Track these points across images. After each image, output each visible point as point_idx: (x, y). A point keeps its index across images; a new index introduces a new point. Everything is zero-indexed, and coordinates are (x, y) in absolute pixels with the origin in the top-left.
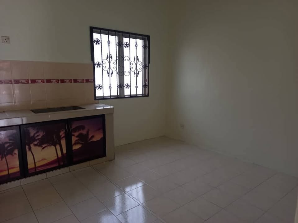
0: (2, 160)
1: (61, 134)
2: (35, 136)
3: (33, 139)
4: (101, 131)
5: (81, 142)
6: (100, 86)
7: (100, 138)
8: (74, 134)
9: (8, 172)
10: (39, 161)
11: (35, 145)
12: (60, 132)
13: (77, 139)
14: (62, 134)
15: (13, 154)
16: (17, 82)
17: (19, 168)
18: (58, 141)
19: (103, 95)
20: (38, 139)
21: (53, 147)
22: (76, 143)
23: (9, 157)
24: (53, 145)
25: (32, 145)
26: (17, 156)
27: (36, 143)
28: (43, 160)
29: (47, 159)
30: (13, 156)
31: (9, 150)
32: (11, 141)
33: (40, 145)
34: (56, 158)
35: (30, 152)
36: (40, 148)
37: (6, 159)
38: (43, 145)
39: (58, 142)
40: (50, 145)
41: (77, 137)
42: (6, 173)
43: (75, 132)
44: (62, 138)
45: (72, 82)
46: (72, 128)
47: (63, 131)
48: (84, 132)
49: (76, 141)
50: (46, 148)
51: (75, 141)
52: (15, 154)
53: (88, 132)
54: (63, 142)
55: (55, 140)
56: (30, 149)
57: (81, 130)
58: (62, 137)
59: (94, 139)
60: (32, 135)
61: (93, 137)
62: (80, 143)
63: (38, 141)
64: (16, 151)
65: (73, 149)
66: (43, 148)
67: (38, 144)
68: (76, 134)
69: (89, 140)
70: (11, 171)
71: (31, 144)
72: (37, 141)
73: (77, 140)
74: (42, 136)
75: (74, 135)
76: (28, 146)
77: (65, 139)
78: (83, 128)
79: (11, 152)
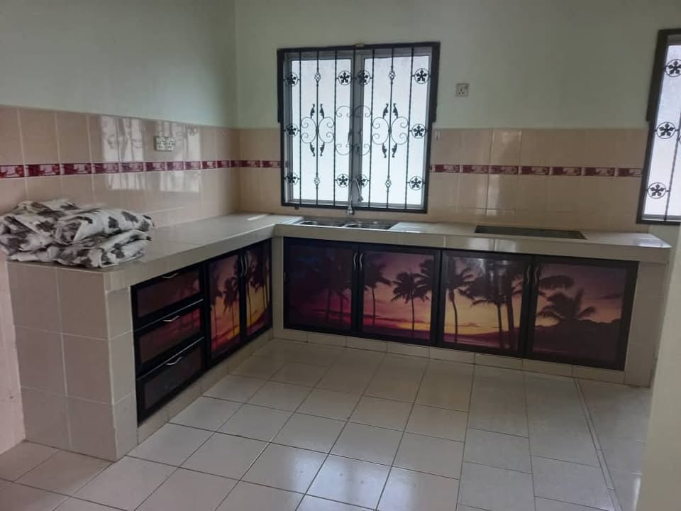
0: (406, 302)
1: (514, 284)
2: (464, 275)
3: (459, 281)
4: (619, 302)
5: (558, 315)
6: (661, 186)
7: (613, 319)
8: (544, 291)
9: (413, 326)
10: (464, 326)
11: (462, 293)
12: (514, 279)
13: (549, 303)
14: (516, 284)
15: (424, 298)
16: (497, 170)
17: (429, 326)
18: (505, 297)
19: (666, 213)
20: (469, 283)
21: (494, 307)
22: (545, 314)
23: (417, 300)
24: (496, 303)
25: (456, 291)
26: (429, 303)
27: (463, 289)
28: (472, 325)
29: (478, 327)
30: (424, 300)
31: (419, 288)
32: (423, 275)
33: (470, 295)
34: (498, 330)
35: (451, 303)
36: (470, 302)
37: (412, 302)
38: (476, 296)
39: (505, 300)
40: (490, 302)
41: (550, 299)
42: (408, 326)
43: (548, 287)
44: (516, 293)
45: (613, 175)
46: (541, 278)
47: (519, 278)
48: (570, 293)
49: (546, 310)
50: (481, 304)
51: (544, 309)
52: (427, 298)
53: (579, 295)
54: (517, 303)
55: (500, 294)
56: (452, 298)
57: (561, 287)
58: (516, 290)
59: (594, 318)
60: (459, 271)
61: (590, 310)
62: (555, 317)
63: (467, 287)
64: (429, 295)
65: (536, 325)
66: (475, 303)
67: (468, 292)
68: (549, 293)
69: (580, 316)
70: (418, 327)
71: (455, 287)
72: (465, 285)
73: (547, 307)
74: (477, 279)
75: (542, 294)
76: (450, 290)
77: (521, 298)
78: (568, 283)
79: (421, 294)
